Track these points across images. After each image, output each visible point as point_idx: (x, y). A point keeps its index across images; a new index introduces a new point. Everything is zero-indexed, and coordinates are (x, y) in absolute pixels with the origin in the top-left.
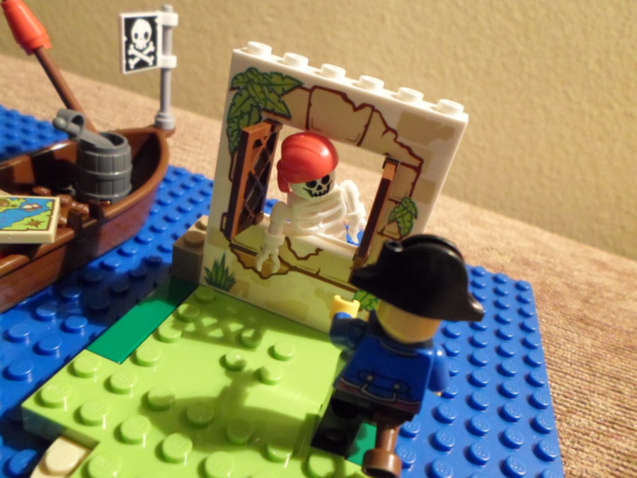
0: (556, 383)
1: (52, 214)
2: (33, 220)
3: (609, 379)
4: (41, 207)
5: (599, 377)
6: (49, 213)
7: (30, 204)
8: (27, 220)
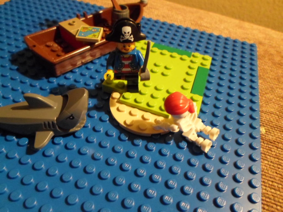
2: (94, 35)
4: (97, 30)
6: (99, 33)
7: (94, 30)
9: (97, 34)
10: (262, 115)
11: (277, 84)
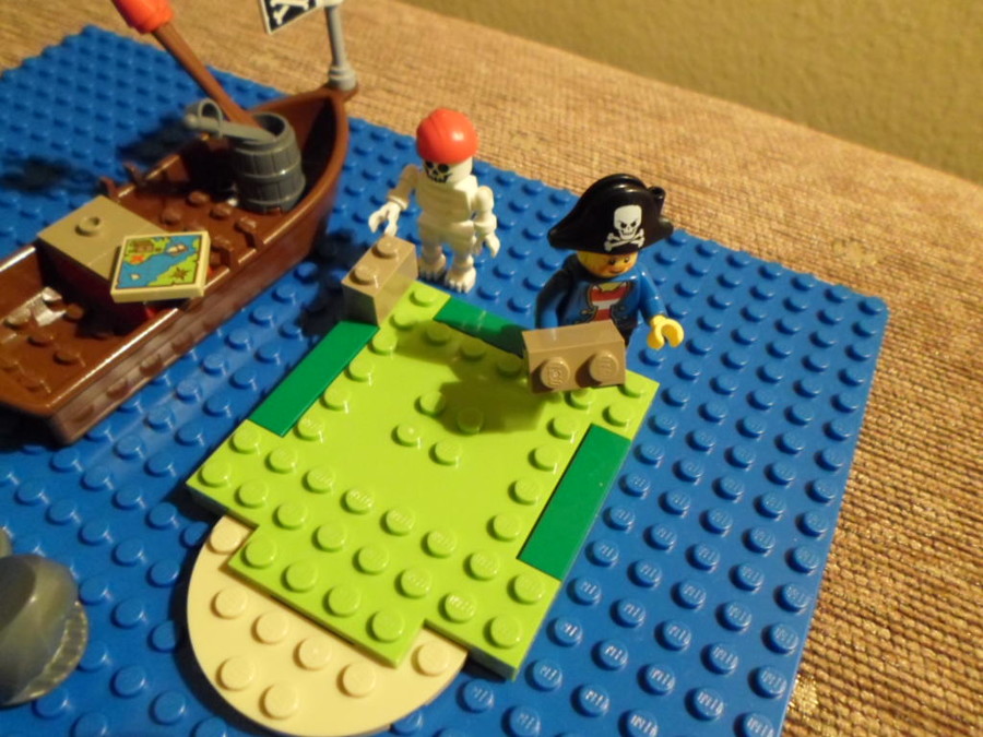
0: (867, 474)
1: (198, 259)
2: (178, 270)
3: (965, 471)
4: (186, 248)
5: (949, 468)
6: (195, 256)
7: (176, 245)
8: (173, 270)
9: (187, 264)
10: (825, 622)
11: (928, 467)
